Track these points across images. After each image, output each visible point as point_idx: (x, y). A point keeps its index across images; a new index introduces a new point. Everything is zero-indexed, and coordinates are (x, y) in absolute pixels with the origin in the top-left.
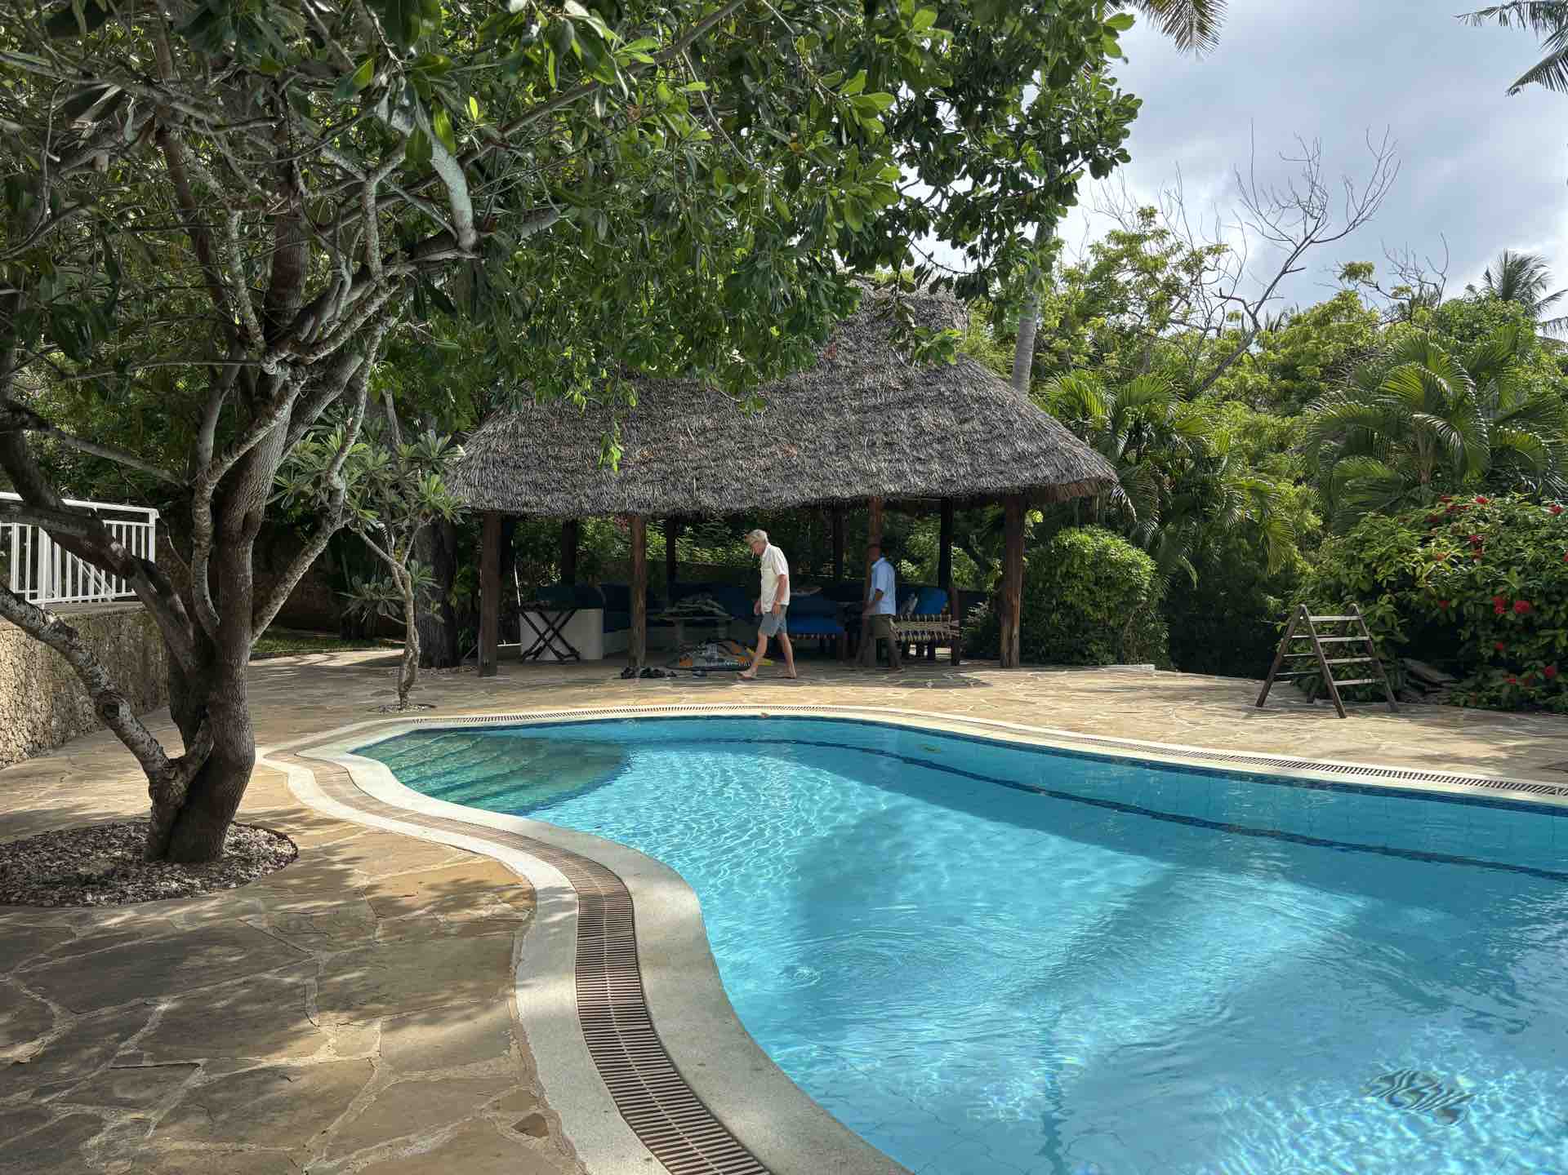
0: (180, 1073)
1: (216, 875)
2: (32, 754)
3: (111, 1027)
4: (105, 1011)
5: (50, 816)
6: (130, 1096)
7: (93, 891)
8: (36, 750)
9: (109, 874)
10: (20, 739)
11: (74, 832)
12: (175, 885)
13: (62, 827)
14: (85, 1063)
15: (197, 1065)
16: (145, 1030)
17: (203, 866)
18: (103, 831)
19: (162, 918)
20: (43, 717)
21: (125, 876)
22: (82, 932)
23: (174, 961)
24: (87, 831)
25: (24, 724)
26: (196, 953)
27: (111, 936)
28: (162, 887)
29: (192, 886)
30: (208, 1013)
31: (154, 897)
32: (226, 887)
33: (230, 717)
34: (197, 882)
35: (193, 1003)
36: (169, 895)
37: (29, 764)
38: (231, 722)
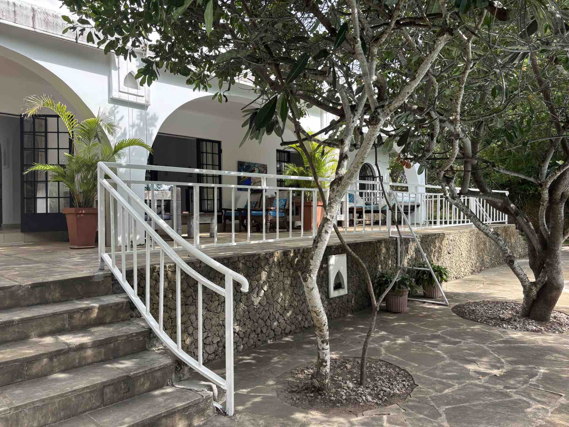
0: (556, 397)
1: (549, 327)
2: (472, 273)
3: (524, 372)
4: (521, 366)
5: (483, 295)
6: (538, 399)
7: (505, 323)
8: (473, 272)
9: (510, 319)
10: (469, 269)
11: (493, 302)
12: (534, 328)
13: (488, 300)
14: (519, 382)
15: (562, 396)
16: (537, 377)
17: (544, 323)
18: (503, 303)
19: (533, 338)
20: (475, 262)
21: (515, 320)
22: (505, 337)
23: (542, 355)
24: (497, 303)
25: (469, 263)
26: (549, 354)
27: (516, 341)
28: (530, 327)
29: (541, 330)
30: (561, 378)
31: (528, 330)
32: (554, 332)
33: (554, 269)
34: (542, 328)
35: (553, 372)
36: (533, 331)
37: (471, 277)
38: (555, 271)
